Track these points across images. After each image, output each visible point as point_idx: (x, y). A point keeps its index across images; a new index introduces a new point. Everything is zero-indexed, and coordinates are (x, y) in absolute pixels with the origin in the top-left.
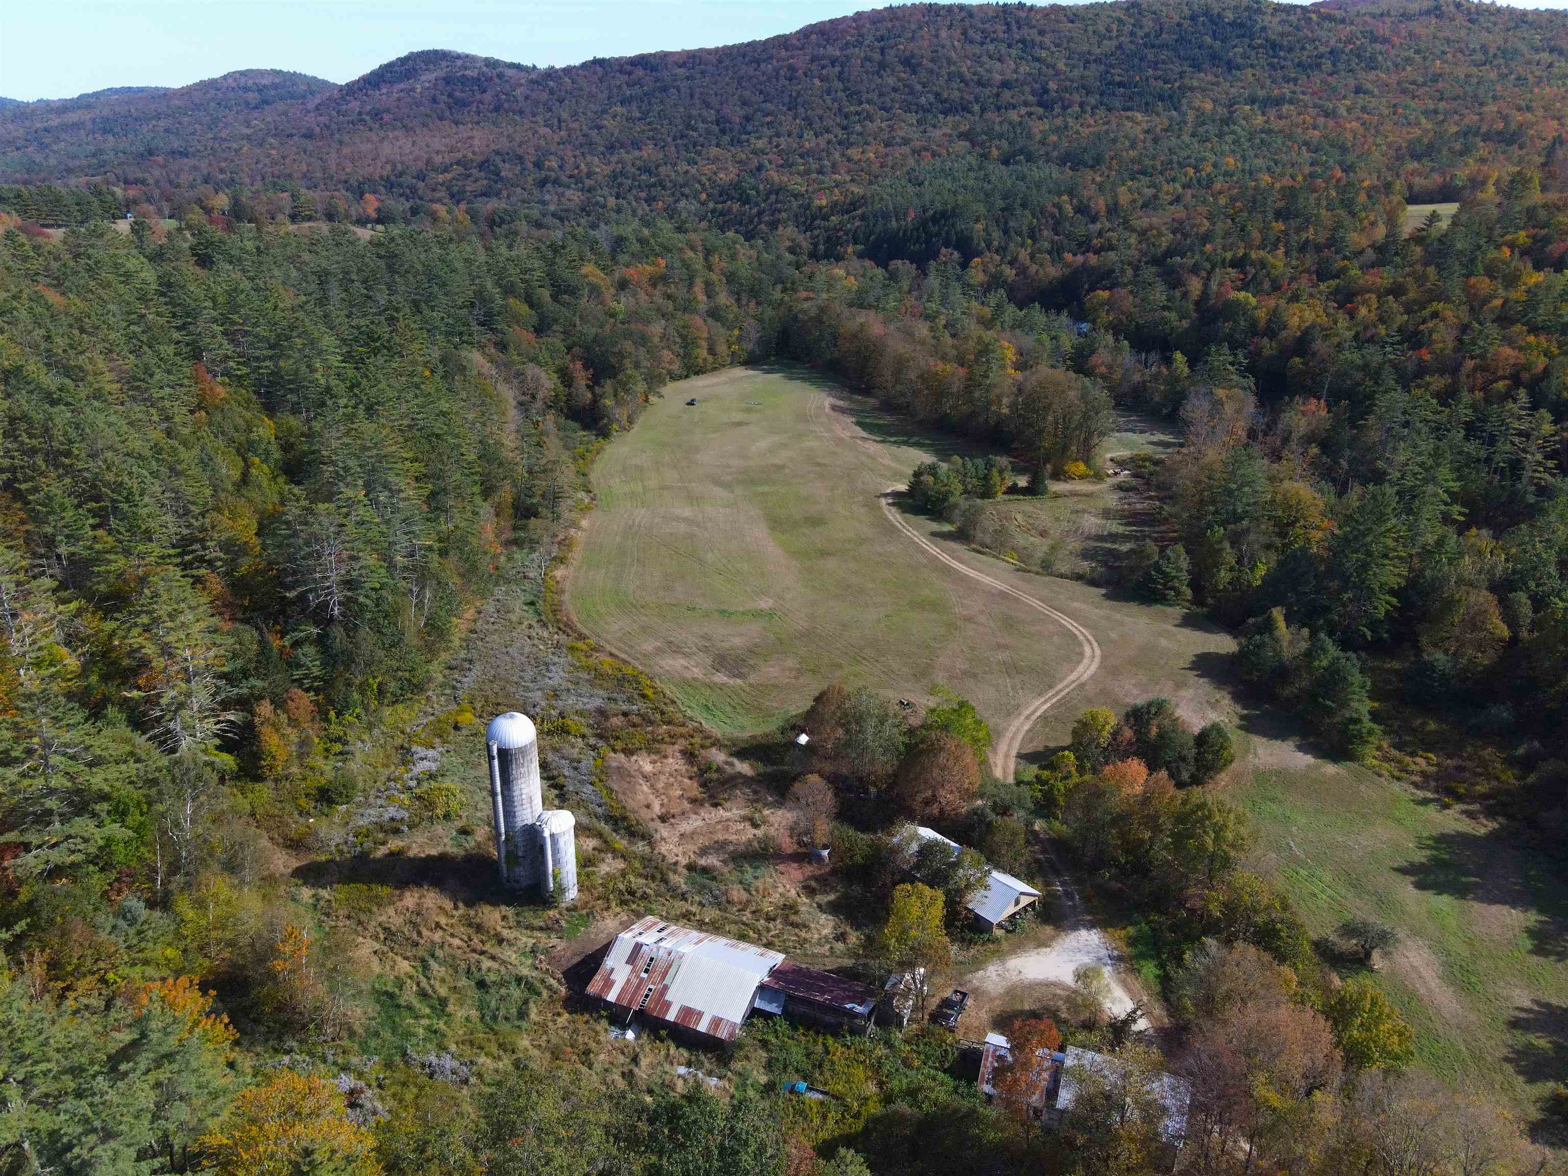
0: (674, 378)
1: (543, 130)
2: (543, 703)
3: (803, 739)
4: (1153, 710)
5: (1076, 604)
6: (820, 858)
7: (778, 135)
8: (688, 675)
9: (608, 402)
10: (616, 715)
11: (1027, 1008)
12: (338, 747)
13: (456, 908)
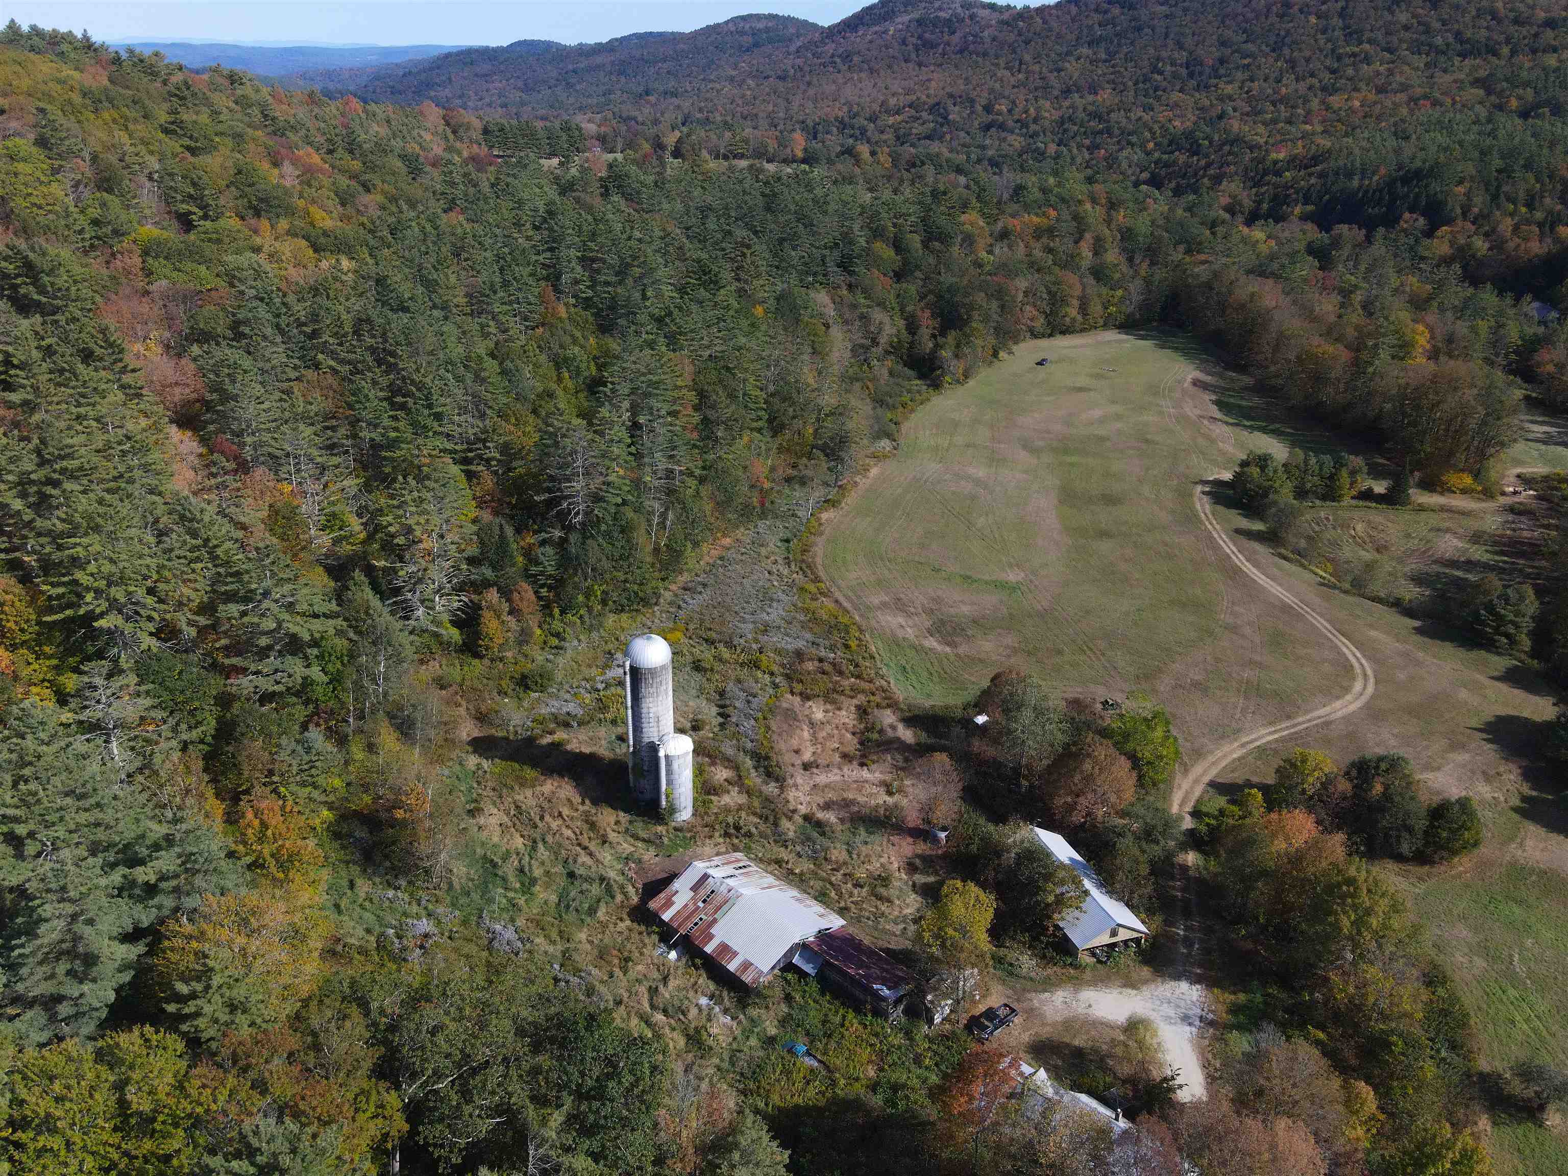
0: (1035, 335)
1: (1003, 73)
2: (750, 636)
3: (981, 719)
4: (1383, 766)
5: (1373, 633)
6: (935, 840)
7: (1252, 80)
8: (900, 634)
9: (945, 354)
10: (811, 659)
11: (1076, 1042)
12: (555, 642)
13: (583, 803)
